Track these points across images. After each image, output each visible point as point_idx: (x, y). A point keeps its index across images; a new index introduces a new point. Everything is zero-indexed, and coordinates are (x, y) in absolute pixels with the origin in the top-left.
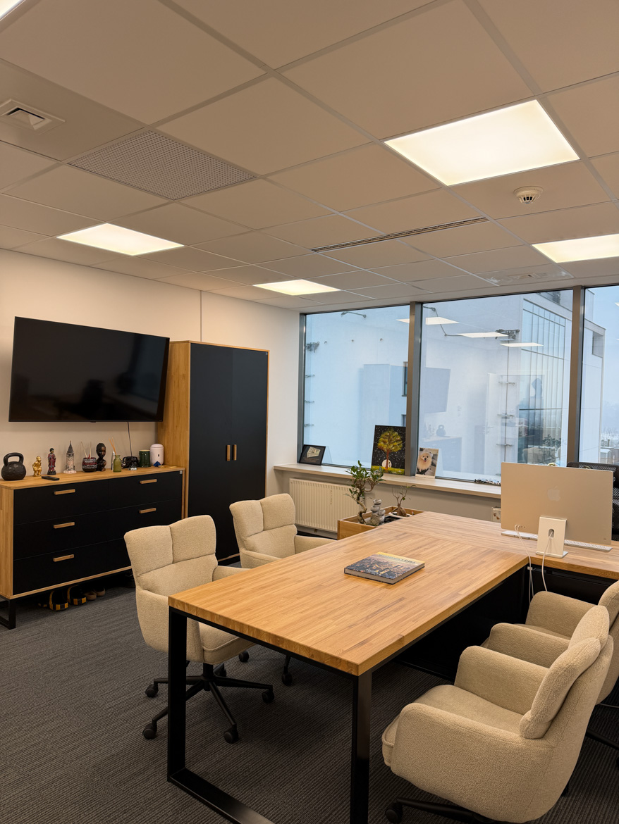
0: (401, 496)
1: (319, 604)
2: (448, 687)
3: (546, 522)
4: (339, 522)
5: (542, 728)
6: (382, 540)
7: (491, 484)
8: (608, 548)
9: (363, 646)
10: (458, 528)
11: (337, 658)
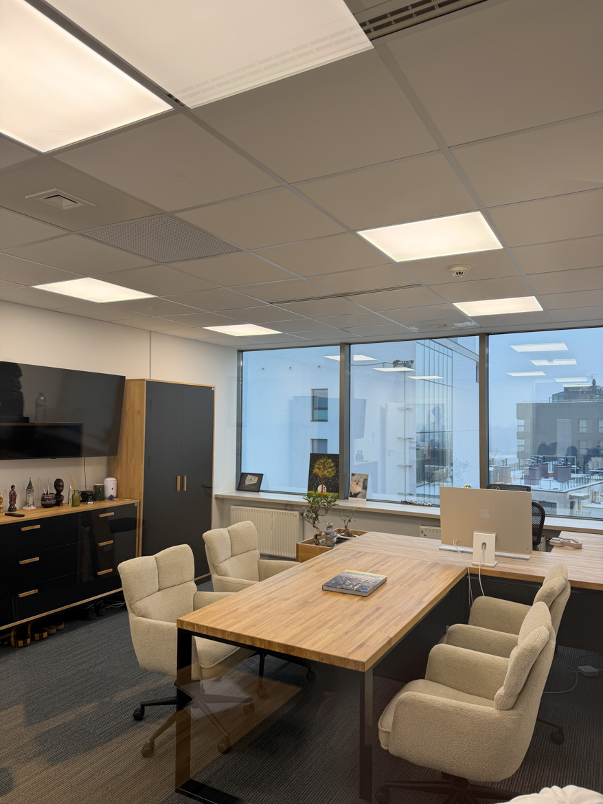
0: (348, 519)
1: (312, 618)
2: (421, 682)
3: (478, 537)
4: (297, 545)
5: (513, 700)
6: (342, 559)
7: (415, 505)
8: (528, 557)
9: (363, 648)
10: (402, 546)
11: (345, 659)
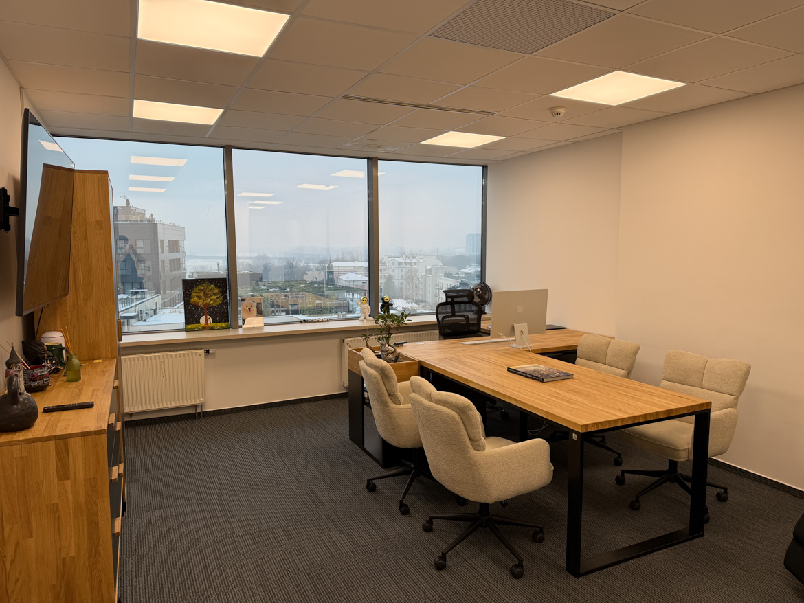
3: (518, 327)
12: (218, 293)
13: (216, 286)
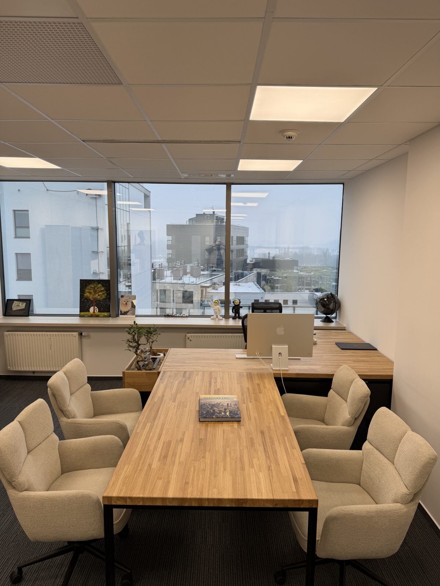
1: (225, 457)
3: (276, 348)
9: (299, 483)
12: (104, 291)
13: (103, 286)
